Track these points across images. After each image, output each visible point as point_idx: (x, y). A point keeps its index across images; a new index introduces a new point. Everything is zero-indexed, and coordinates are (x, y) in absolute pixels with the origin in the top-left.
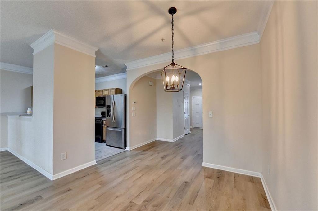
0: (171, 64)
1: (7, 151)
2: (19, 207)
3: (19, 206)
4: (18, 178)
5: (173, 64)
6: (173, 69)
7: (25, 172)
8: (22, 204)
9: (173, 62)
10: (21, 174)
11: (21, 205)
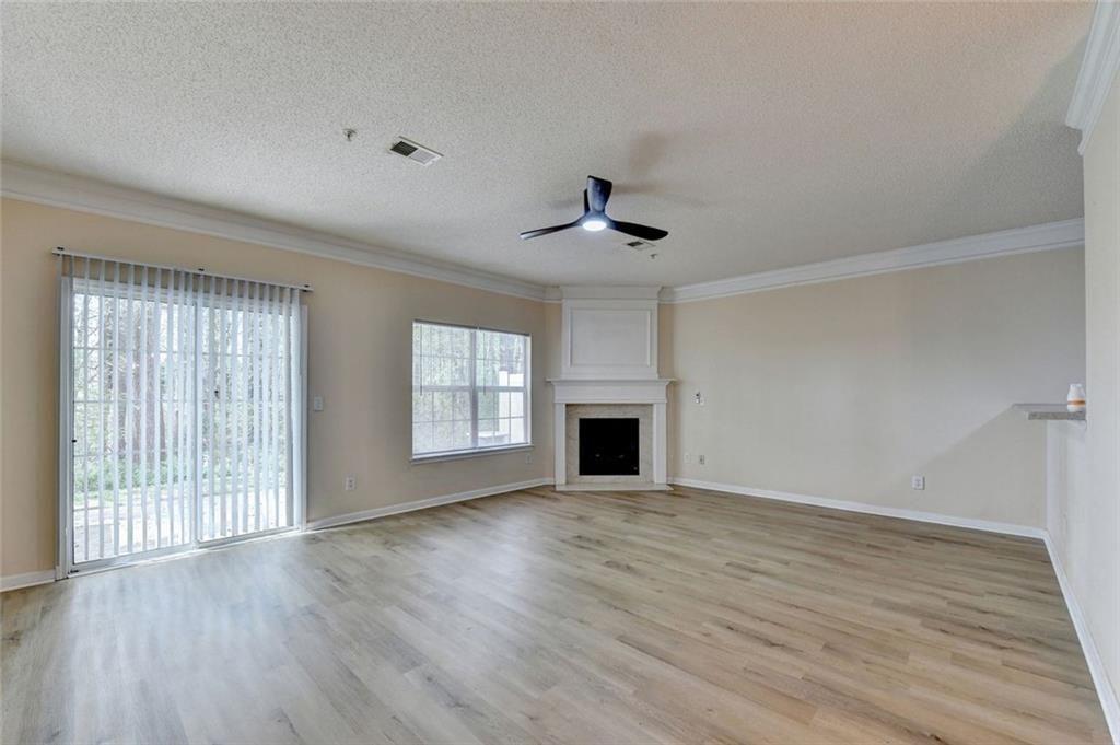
1: (1041, 542)
2: (924, 736)
3: (928, 734)
4: (1002, 648)
7: (1038, 643)
8: (938, 736)
10: (1019, 639)
11: (938, 739)
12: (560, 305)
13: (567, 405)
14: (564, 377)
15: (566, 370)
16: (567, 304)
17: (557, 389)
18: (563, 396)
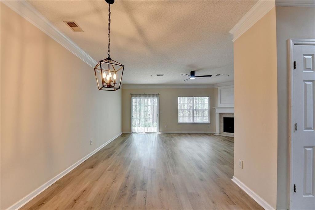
0: (106, 59)
5: (109, 59)
6: (109, 64)
9: (109, 57)
12: (218, 88)
13: (220, 114)
14: (218, 107)
15: (219, 105)
16: (219, 88)
17: (216, 110)
18: (218, 112)
